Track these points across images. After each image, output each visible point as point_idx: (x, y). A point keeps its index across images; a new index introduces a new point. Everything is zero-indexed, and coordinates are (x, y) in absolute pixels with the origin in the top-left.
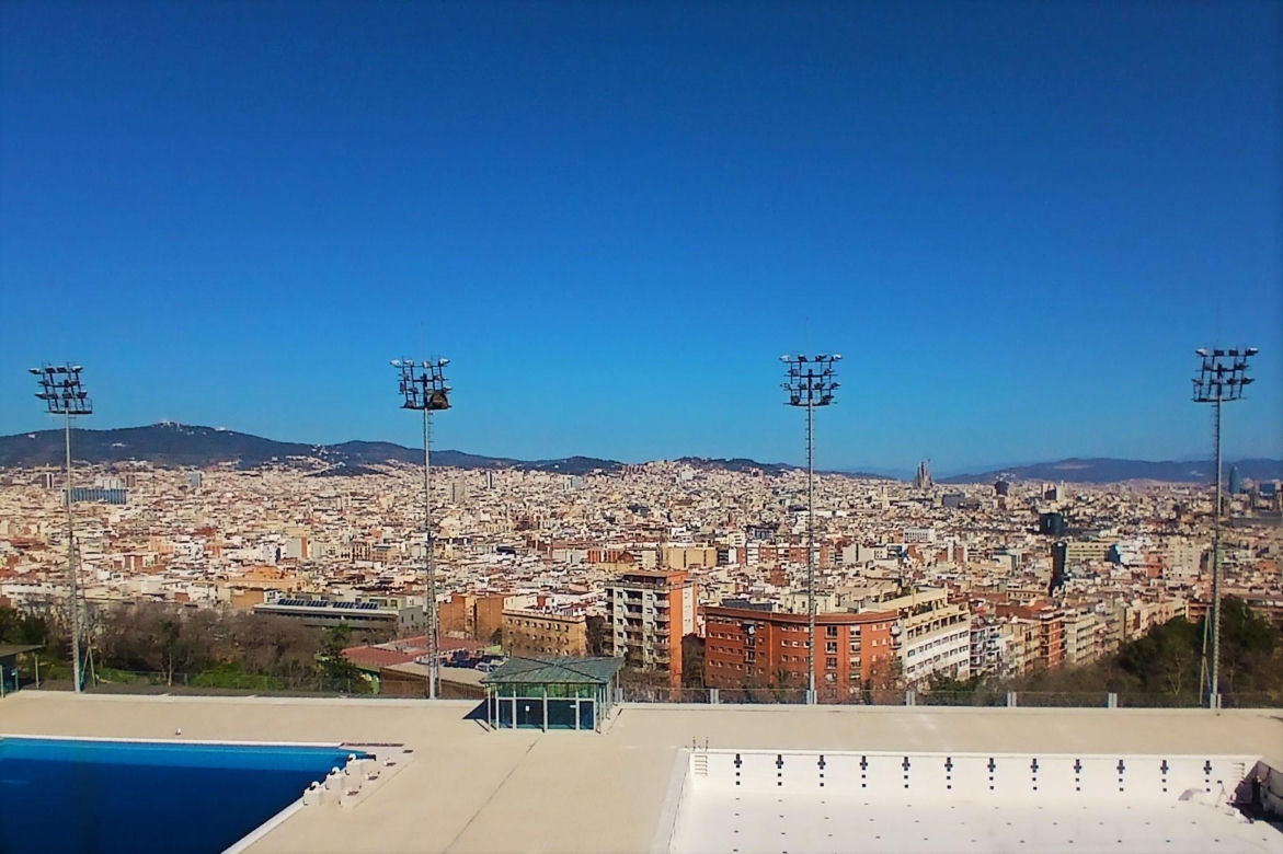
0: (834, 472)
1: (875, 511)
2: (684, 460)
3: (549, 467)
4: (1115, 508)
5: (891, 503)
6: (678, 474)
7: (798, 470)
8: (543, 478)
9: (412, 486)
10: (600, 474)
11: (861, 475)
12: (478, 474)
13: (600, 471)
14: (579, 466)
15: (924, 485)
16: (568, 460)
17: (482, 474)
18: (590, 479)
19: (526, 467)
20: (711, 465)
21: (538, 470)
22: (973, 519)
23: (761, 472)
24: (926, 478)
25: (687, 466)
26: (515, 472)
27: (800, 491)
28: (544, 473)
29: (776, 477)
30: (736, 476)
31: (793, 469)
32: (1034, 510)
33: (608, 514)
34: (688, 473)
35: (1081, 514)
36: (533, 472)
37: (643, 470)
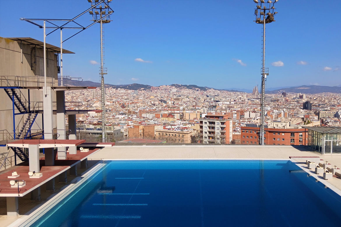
0: (223, 90)
1: (244, 102)
2: (173, 85)
3: (125, 87)
4: (324, 101)
5: (248, 99)
6: (171, 90)
7: (212, 89)
8: (123, 91)
9: (76, 93)
10: (143, 90)
11: (232, 91)
12: (99, 89)
13: (143, 88)
14: (135, 87)
15: (256, 94)
16: (132, 85)
17: (100, 89)
18: (140, 92)
19: (117, 87)
20: (182, 87)
21: (121, 88)
22: (278, 105)
23: (200, 89)
24: (257, 92)
25: (174, 87)
26: (113, 89)
27: (215, 96)
28: (123, 89)
29: (205, 91)
30: (191, 91)
31: (210, 89)
32: (298, 102)
33: (152, 102)
34: (174, 90)
35: (314, 103)
36: (119, 89)
37: (158, 89)
